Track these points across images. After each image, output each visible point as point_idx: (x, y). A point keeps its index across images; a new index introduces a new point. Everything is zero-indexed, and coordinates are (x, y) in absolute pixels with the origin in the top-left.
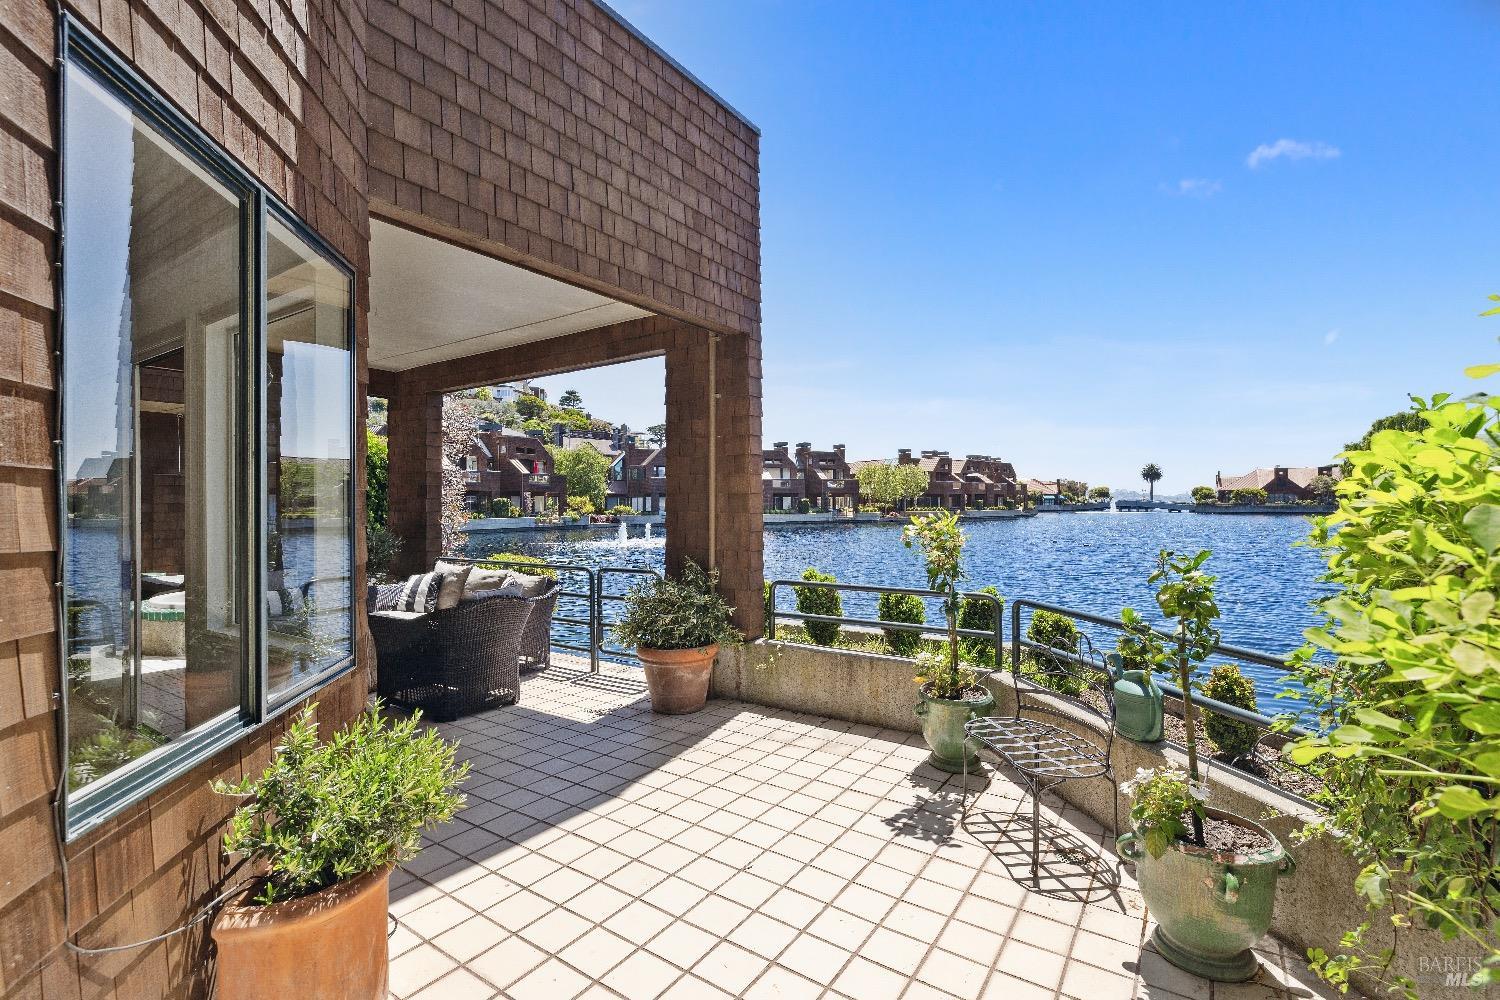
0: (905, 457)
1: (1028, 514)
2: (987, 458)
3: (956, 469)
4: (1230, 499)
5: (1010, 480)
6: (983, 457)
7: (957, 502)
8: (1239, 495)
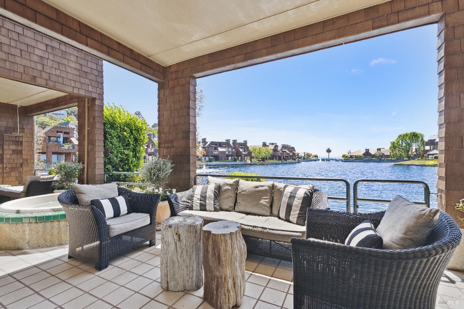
0: (264, 145)
1: (299, 162)
2: (287, 145)
3: (279, 148)
4: (353, 158)
5: (294, 152)
6: (286, 145)
7: (280, 158)
8: (356, 157)
